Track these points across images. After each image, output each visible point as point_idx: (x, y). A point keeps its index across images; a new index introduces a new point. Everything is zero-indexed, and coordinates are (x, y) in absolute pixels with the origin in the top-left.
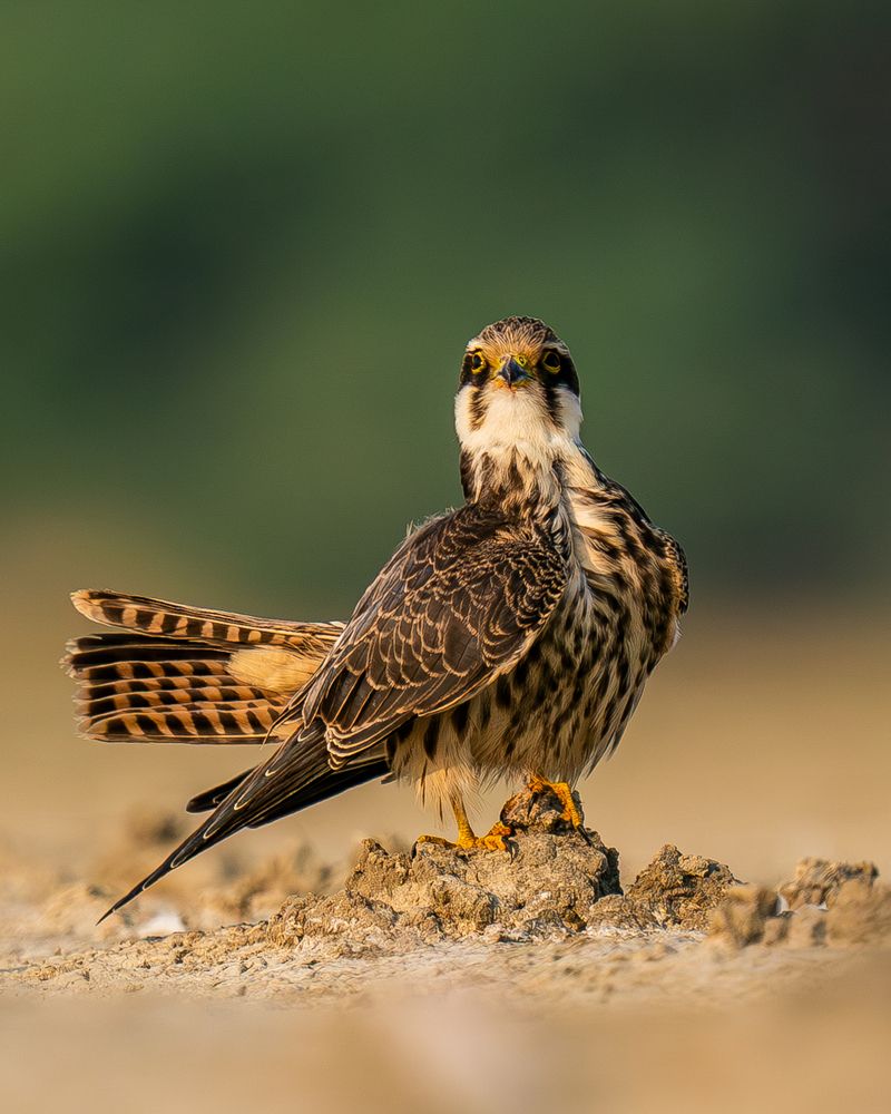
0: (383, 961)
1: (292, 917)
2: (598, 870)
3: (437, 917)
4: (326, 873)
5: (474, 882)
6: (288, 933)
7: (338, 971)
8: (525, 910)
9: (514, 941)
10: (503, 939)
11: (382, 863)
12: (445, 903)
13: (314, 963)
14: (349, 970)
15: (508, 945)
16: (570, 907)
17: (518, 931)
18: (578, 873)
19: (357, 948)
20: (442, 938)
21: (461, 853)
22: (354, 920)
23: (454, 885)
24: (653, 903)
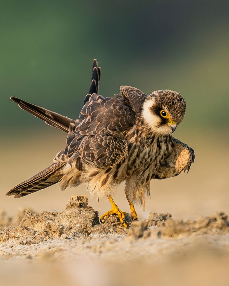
0: (32, 245)
1: (5, 233)
2: (93, 218)
3: (47, 232)
4: (10, 220)
5: (57, 222)
6: (4, 238)
7: (20, 249)
8: (72, 230)
9: (70, 239)
10: (67, 238)
11: (31, 217)
12: (49, 228)
13: (12, 246)
14: (23, 248)
15: (68, 240)
16: (85, 228)
17: (71, 236)
18: (87, 219)
19: (25, 242)
20: (48, 238)
21: (53, 214)
22: (23, 234)
23: (52, 223)
24: (109, 227)
